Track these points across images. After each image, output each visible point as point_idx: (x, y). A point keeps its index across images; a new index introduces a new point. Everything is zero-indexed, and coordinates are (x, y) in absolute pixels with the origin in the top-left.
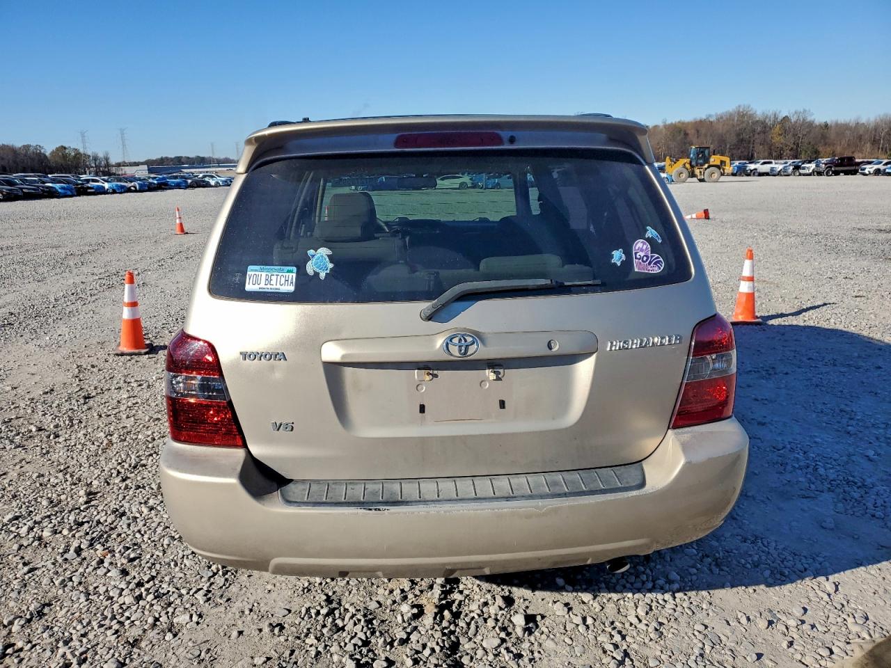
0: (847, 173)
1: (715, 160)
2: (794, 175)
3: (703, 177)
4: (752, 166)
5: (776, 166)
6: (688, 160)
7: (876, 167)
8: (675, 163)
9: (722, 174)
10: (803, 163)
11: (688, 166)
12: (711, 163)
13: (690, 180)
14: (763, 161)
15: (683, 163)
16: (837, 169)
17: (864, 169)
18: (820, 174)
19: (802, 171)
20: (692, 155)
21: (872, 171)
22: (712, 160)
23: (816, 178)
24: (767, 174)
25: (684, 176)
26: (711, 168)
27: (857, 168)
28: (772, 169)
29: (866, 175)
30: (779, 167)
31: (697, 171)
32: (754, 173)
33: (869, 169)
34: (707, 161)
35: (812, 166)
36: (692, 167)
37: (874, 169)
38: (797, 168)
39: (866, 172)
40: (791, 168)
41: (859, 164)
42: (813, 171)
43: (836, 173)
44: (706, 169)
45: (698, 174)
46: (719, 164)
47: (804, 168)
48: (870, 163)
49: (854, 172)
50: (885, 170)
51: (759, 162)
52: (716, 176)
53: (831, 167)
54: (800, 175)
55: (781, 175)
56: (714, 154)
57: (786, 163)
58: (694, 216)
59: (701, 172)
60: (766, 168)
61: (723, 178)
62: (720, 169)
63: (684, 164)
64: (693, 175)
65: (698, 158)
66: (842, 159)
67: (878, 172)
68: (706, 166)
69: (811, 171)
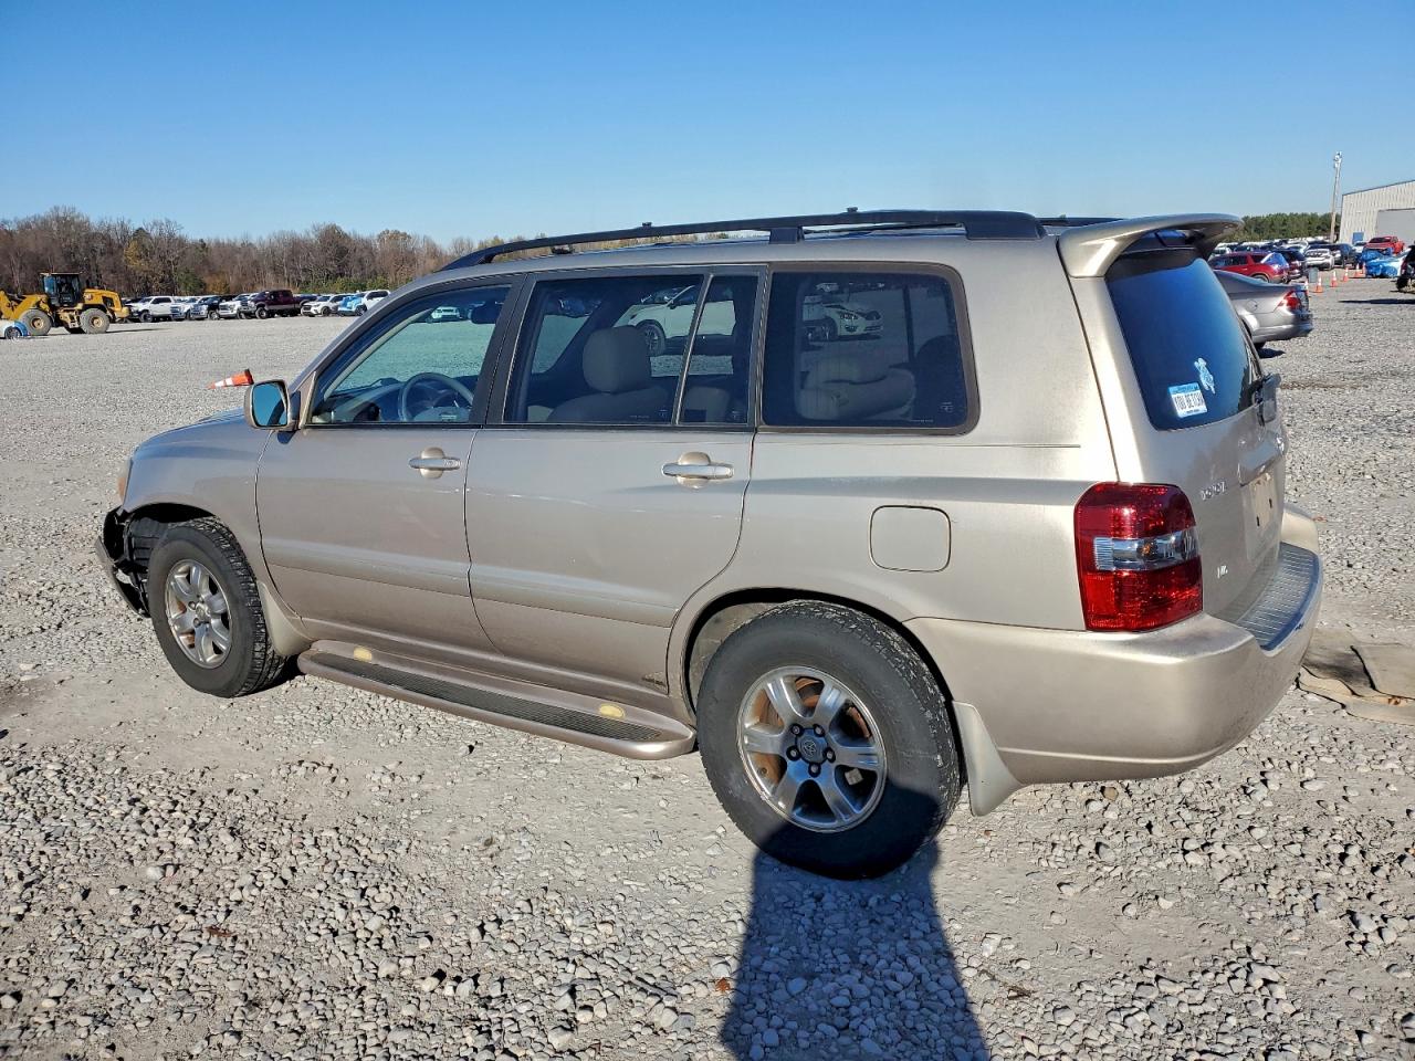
0: (283, 314)
1: (93, 296)
2: (211, 318)
3: (77, 326)
4: (139, 306)
5: (180, 305)
6: (44, 297)
7: (323, 304)
8: (19, 302)
9: (112, 320)
10: (221, 301)
11: (44, 306)
12: (87, 302)
13: (53, 330)
14: (154, 298)
15: (34, 302)
16: (272, 307)
17: (310, 307)
18: (250, 315)
19: (221, 312)
20: (46, 289)
21: (319, 309)
22: (87, 296)
23: (245, 321)
24: (166, 318)
25: (42, 324)
26: (90, 311)
27: (297, 306)
28: (174, 310)
29: (312, 316)
30: (185, 307)
31: (65, 316)
32: (144, 316)
33: (317, 307)
34: (79, 298)
35: (236, 304)
36: (53, 308)
37: (320, 307)
38: (213, 307)
39: (312, 310)
40: (205, 307)
41: (298, 301)
42: (239, 312)
43: (271, 315)
44: (80, 311)
45: (69, 321)
46: (101, 302)
47: (225, 308)
48: (313, 299)
49: (295, 313)
50: (336, 307)
51: (149, 300)
52: (101, 322)
53: (263, 306)
54: (220, 317)
55: (191, 319)
56: (88, 287)
57: (194, 300)
58: (229, 382)
59: (72, 318)
60: (164, 309)
61: (113, 327)
62: (105, 312)
63: (38, 304)
64: (58, 322)
65: (60, 294)
66: (275, 293)
67: (327, 312)
68: (80, 306)
69: (235, 312)
